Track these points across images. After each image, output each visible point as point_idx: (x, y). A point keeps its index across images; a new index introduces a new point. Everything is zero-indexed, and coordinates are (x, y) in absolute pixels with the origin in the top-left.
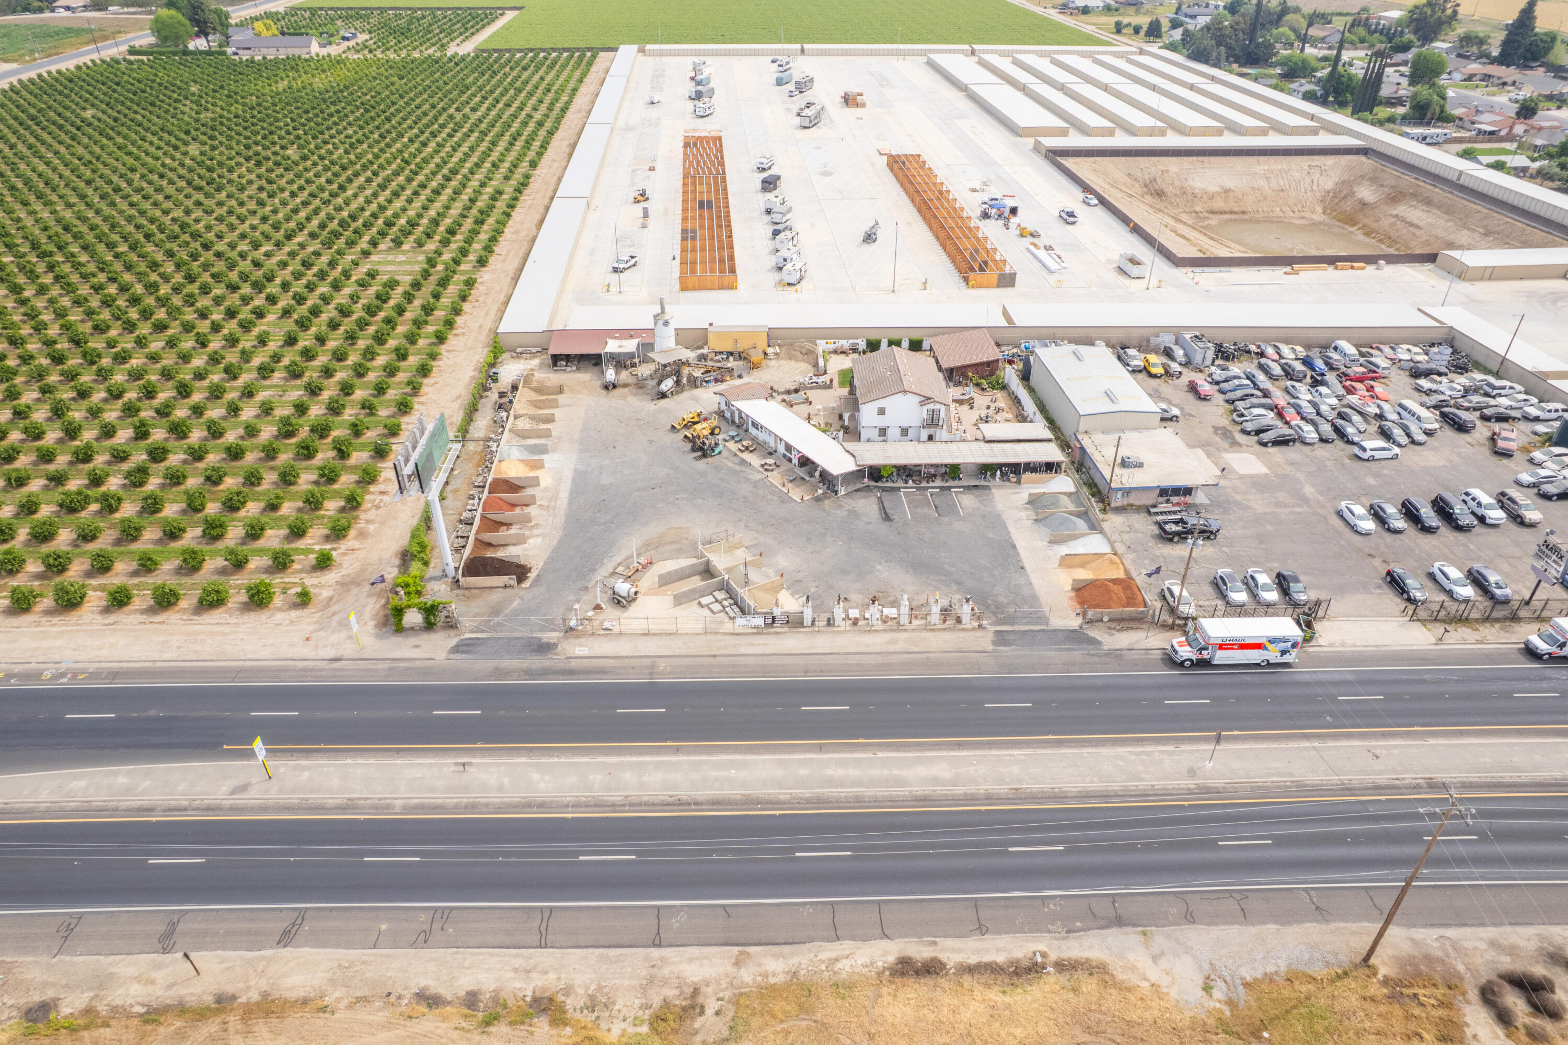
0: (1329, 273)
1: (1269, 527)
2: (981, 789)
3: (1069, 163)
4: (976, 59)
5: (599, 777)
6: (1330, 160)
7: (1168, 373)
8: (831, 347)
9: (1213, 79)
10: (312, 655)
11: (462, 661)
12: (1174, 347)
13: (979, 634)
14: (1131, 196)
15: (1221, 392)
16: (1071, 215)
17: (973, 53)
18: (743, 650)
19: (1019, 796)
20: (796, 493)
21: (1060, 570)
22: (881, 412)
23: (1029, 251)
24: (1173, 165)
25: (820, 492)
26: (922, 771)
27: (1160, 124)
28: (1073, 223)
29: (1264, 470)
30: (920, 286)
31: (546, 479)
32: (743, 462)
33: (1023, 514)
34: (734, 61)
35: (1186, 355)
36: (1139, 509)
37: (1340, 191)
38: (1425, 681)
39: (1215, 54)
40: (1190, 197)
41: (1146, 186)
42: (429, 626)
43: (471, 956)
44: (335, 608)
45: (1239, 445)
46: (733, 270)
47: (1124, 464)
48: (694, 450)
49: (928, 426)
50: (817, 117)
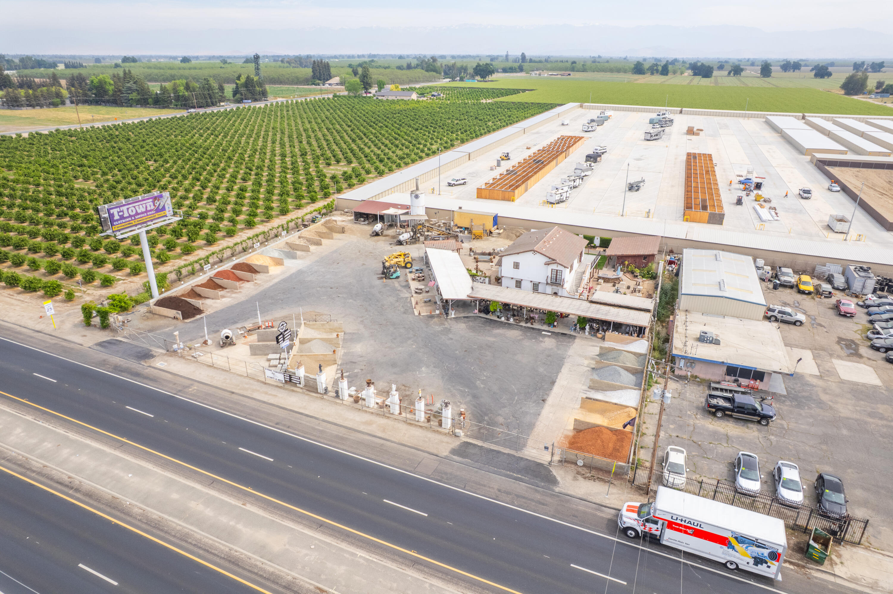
3: (835, 171)
4: (804, 121)
7: (818, 292)
11: (93, 351)
12: (836, 275)
13: (447, 439)
15: (869, 314)
16: (808, 192)
17: (804, 118)
20: (420, 310)
21: (579, 411)
23: (754, 208)
28: (806, 198)
29: (877, 382)
30: (645, 214)
31: (275, 271)
32: (407, 285)
33: (585, 362)
35: (846, 281)
36: (702, 382)
45: (861, 356)
46: (514, 190)
49: (552, 284)
50: (657, 135)
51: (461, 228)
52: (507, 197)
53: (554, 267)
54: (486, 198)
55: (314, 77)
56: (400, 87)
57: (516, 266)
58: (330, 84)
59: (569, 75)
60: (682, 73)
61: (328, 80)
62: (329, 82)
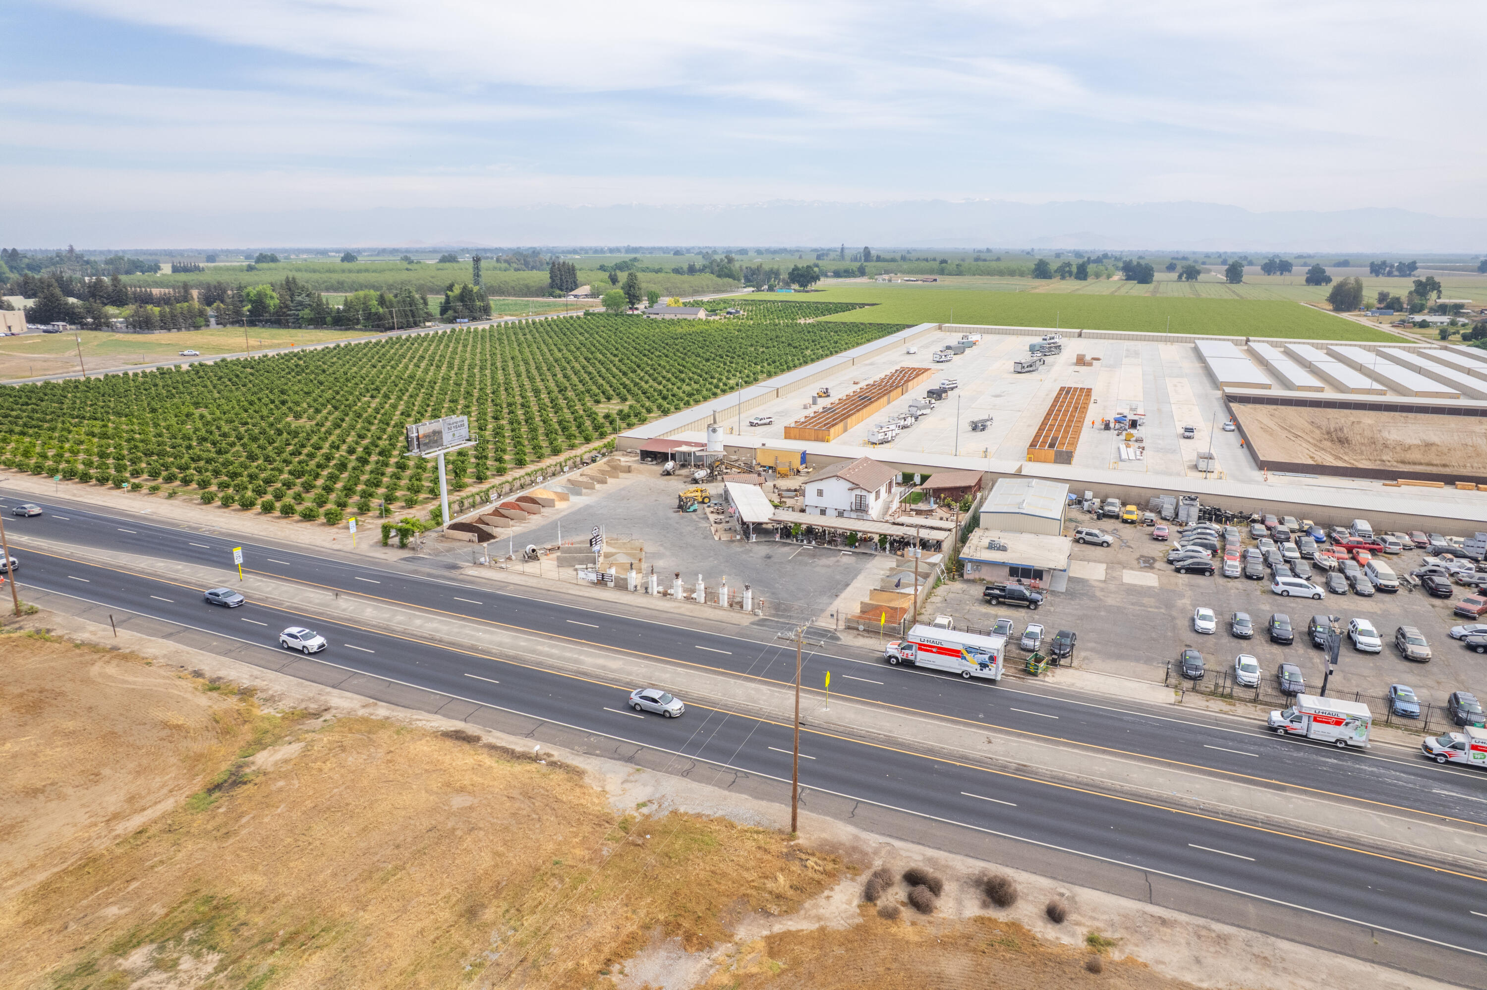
0: (1448, 490)
3: (1241, 405)
4: (1246, 347)
5: (402, 619)
11: (403, 564)
13: (747, 617)
15: (1181, 537)
16: (1191, 430)
17: (1246, 342)
18: (570, 592)
20: (719, 536)
23: (1118, 449)
24: (1368, 418)
25: (738, 537)
28: (1189, 438)
30: (982, 454)
31: (563, 505)
32: (706, 518)
40: (1380, 447)
41: (1328, 433)
42: (402, 546)
45: (1153, 569)
46: (832, 429)
49: (857, 510)
50: (1031, 366)
51: (764, 467)
52: (820, 436)
53: (858, 492)
54: (795, 439)
55: (552, 286)
56: (682, 300)
57: (820, 493)
58: (575, 296)
59: (935, 280)
60: (1109, 277)
61: (572, 290)
62: (573, 293)
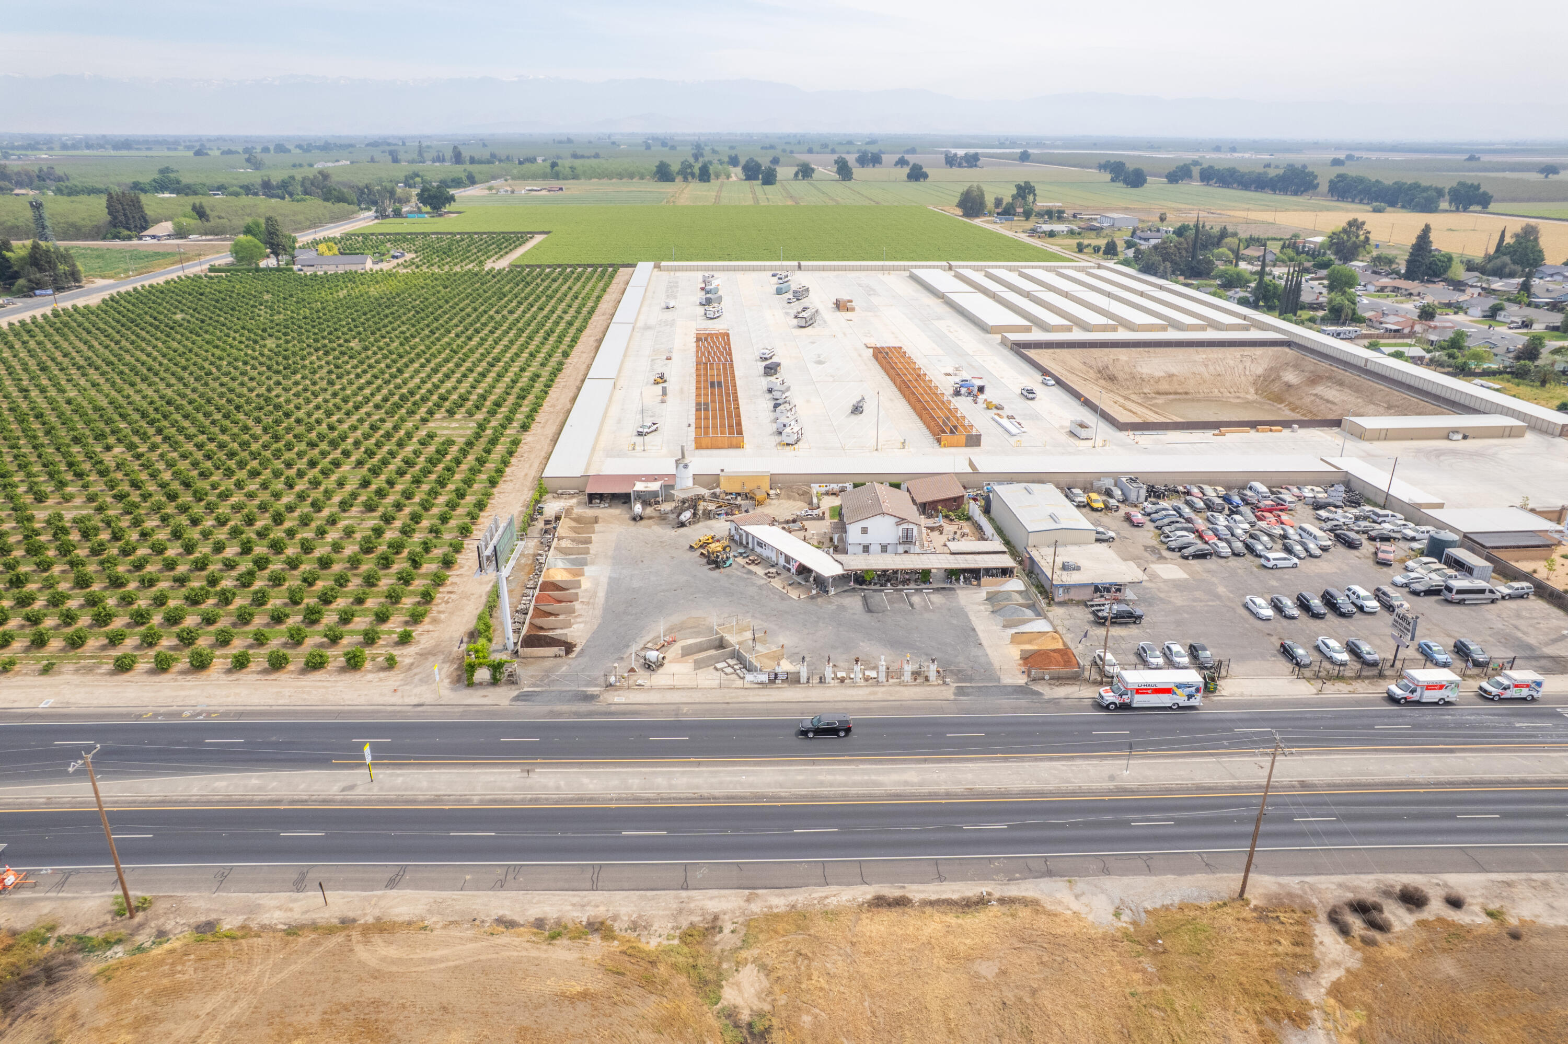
0: (1252, 434)
1: (1186, 615)
2: (943, 788)
3: (1032, 353)
4: (953, 273)
5: (637, 781)
6: (1259, 351)
7: (1107, 508)
8: (824, 489)
9: (1161, 288)
10: (400, 702)
11: (521, 706)
12: (1113, 488)
13: (943, 688)
14: (1085, 380)
15: (1152, 521)
16: (1031, 392)
17: (950, 268)
18: (751, 699)
19: (971, 793)
20: (794, 594)
21: (1011, 646)
22: (865, 531)
23: (994, 419)
24: (1123, 355)
25: (814, 592)
26: (895, 777)
27: (1111, 322)
28: (1033, 399)
29: (1185, 576)
30: (900, 445)
31: (586, 584)
32: (750, 572)
33: (982, 608)
34: (739, 275)
35: (1123, 494)
36: (1078, 603)
37: (1269, 376)
38: (1306, 719)
39: (1162, 268)
40: (1139, 381)
41: (1100, 372)
42: (495, 682)
43: (537, 896)
44: (415, 671)
45: (1165, 558)
46: (740, 432)
47: (1065, 567)
48: (708, 563)
49: (904, 543)
50: (812, 318)
51: (731, 494)
52: (734, 443)
53: (905, 526)
54: (707, 449)
59: (561, 189)
60: (728, 176)
62: (150, 232)
